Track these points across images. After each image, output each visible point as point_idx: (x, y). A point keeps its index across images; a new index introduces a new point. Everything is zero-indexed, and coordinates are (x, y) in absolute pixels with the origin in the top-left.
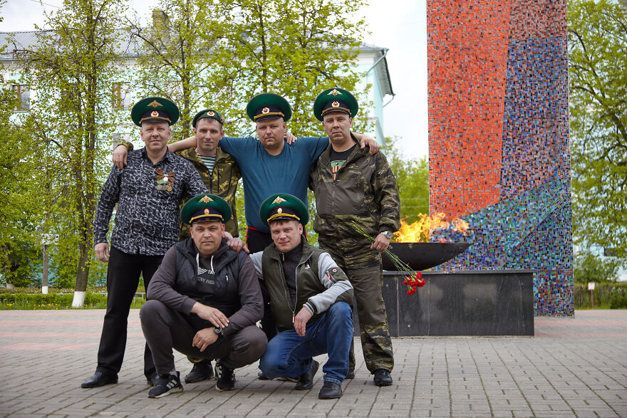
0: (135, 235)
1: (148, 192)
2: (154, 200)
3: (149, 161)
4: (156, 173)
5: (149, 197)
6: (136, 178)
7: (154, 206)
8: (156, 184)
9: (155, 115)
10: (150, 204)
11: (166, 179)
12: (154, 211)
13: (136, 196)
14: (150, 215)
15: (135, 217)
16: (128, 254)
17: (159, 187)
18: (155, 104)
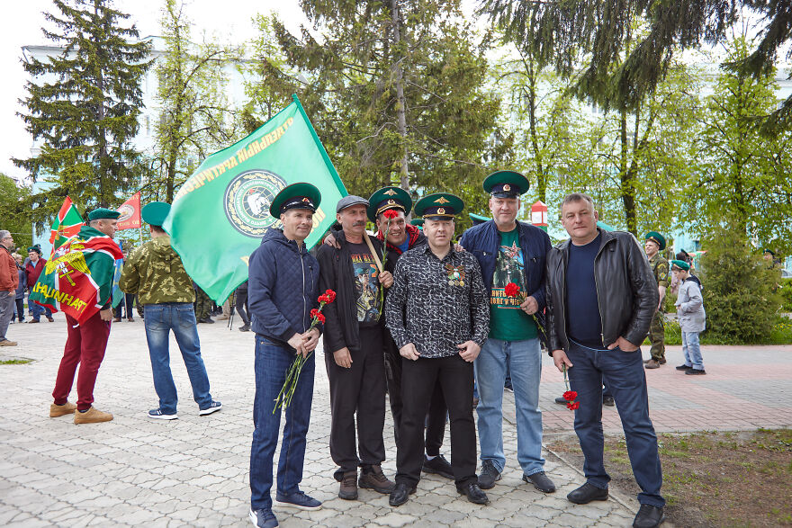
0: (436, 337)
1: (443, 289)
2: (449, 296)
3: (435, 257)
4: (445, 268)
5: (444, 295)
6: (427, 276)
7: (450, 303)
8: (448, 280)
9: (440, 212)
10: (446, 301)
11: (456, 275)
12: (451, 308)
13: (430, 295)
14: (448, 314)
15: (433, 317)
16: (433, 359)
17: (451, 283)
18: (441, 201)
